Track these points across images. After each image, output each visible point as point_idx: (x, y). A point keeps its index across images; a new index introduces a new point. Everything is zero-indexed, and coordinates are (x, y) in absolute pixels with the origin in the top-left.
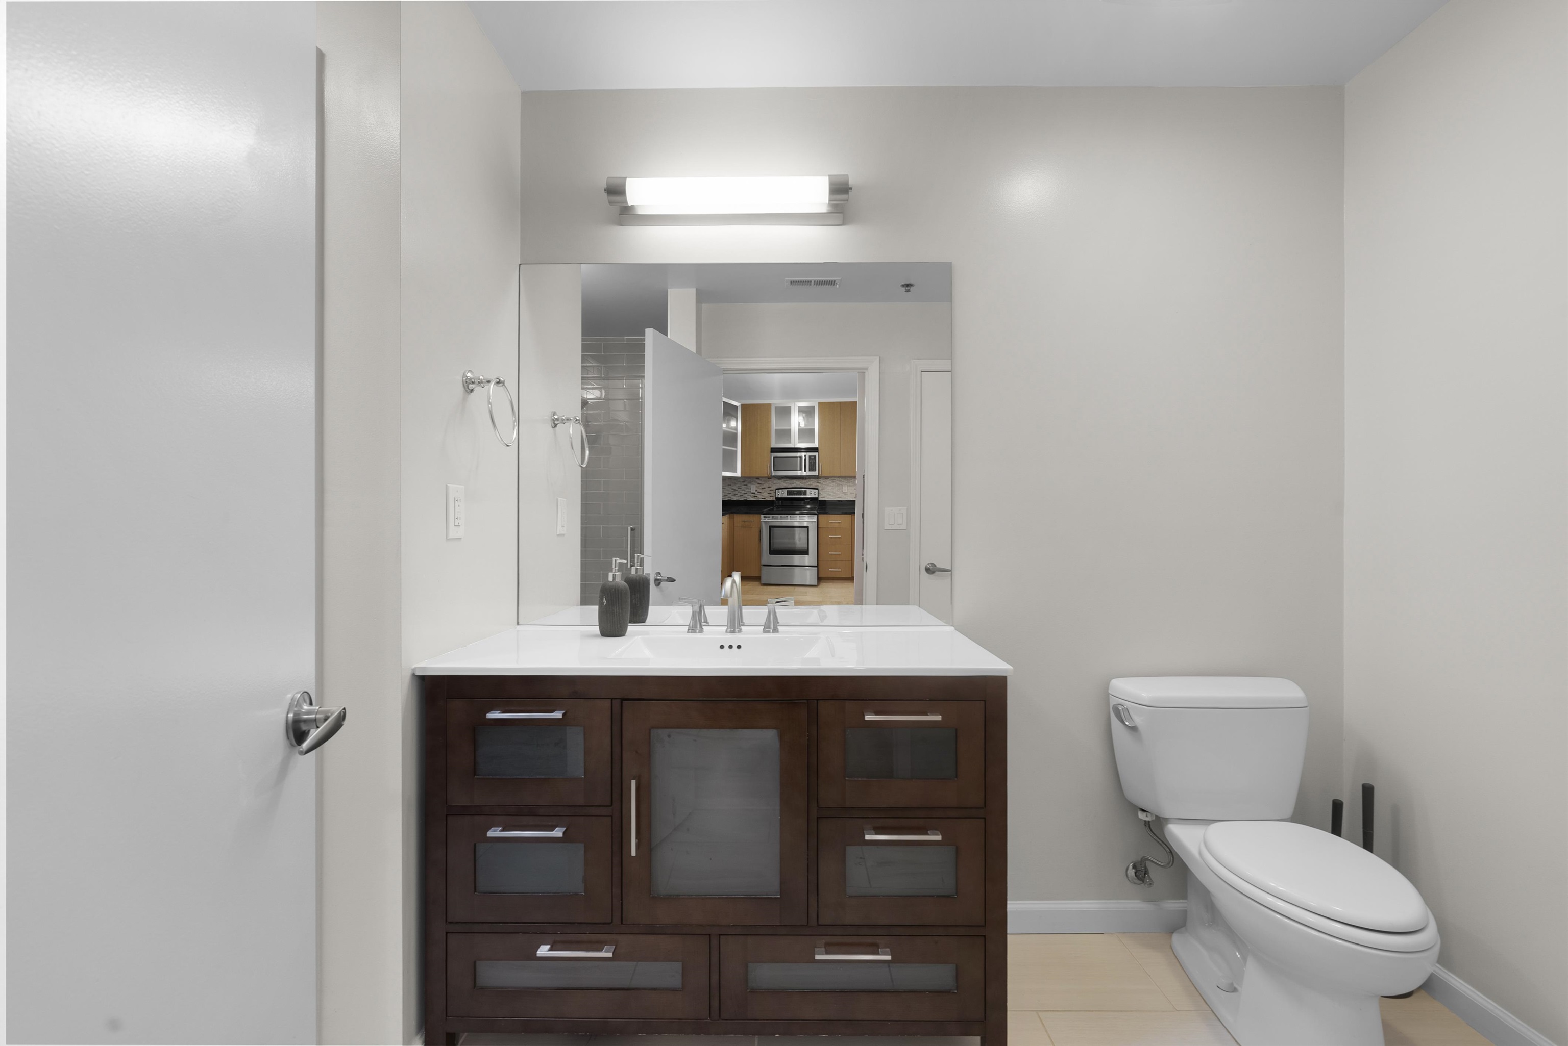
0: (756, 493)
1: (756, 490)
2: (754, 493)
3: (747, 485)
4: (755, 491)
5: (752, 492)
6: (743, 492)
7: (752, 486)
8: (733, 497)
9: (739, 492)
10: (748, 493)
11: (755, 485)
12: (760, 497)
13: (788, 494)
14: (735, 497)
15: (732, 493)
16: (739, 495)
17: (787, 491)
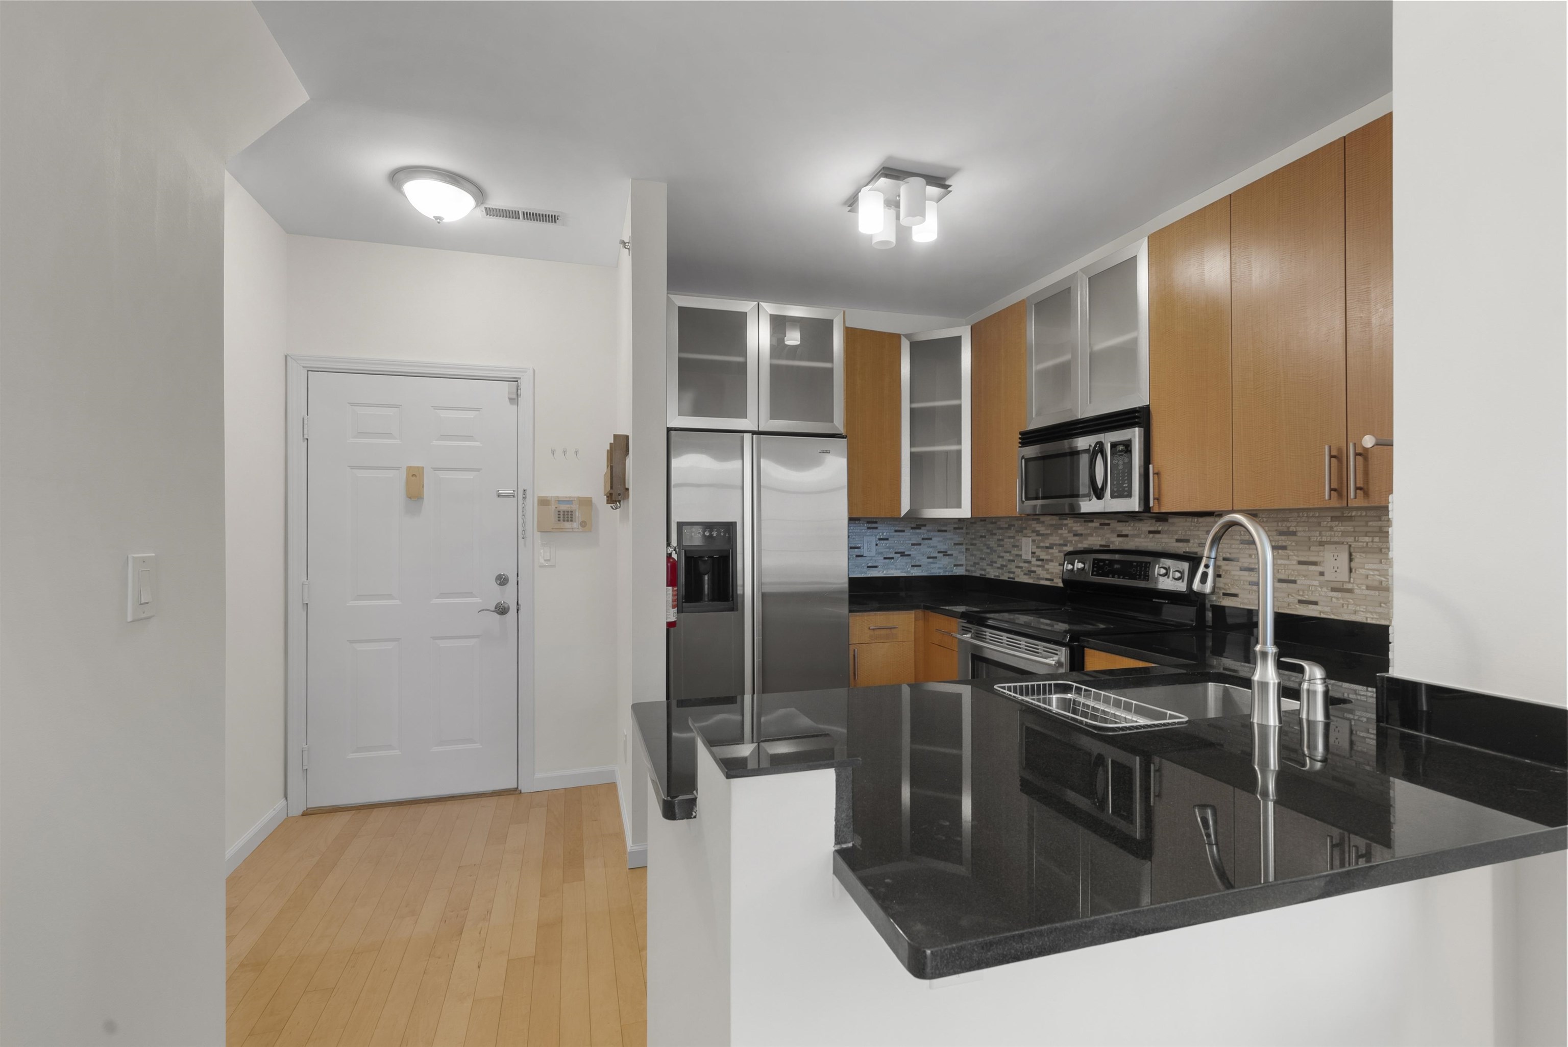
0: (1034, 560)
1: (1033, 553)
2: (1029, 562)
3: (1013, 537)
4: (1028, 556)
5: (1024, 557)
6: (1008, 556)
7: (1024, 540)
8: (989, 569)
9: (999, 557)
10: (1016, 561)
11: (1031, 538)
12: (1041, 576)
13: (1095, 573)
14: (992, 570)
15: (987, 559)
16: (999, 566)
17: (1094, 560)
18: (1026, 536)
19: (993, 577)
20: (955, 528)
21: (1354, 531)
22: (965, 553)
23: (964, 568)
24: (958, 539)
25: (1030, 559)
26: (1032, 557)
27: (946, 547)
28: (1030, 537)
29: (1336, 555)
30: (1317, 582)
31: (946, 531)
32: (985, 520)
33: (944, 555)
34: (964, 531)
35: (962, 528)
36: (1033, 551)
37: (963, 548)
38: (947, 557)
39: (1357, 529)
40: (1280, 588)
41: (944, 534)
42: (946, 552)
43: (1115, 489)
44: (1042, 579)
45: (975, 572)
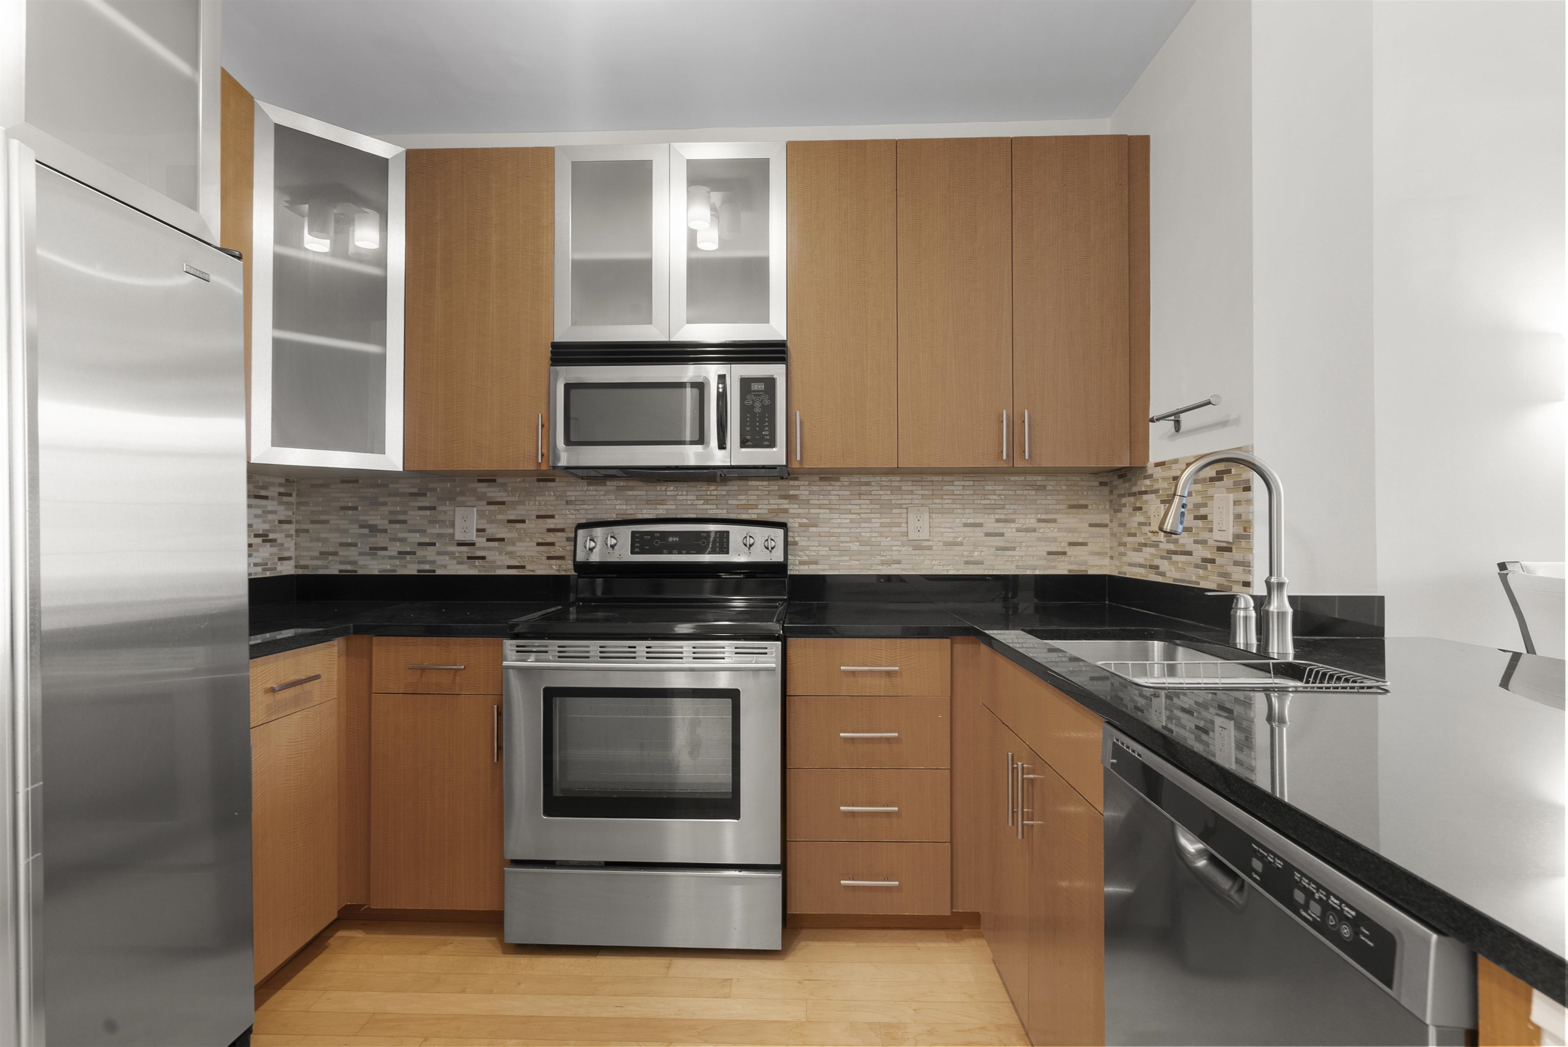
0: (481, 541)
1: (481, 530)
2: (470, 544)
3: (432, 508)
4: (469, 536)
5: (458, 537)
7: (458, 511)
8: (365, 561)
9: (394, 539)
10: (437, 544)
11: (475, 509)
12: (499, 563)
13: (637, 550)
14: (374, 562)
15: (359, 546)
16: (395, 554)
17: (633, 533)
18: (463, 505)
19: (377, 573)
20: (280, 494)
21: (933, 495)
22: (294, 538)
23: (292, 563)
24: (283, 513)
25: (475, 539)
26: (477, 536)
27: (267, 526)
28: (474, 507)
29: (919, 516)
30: (900, 542)
31: (266, 498)
32: (356, 481)
33: (264, 541)
34: (293, 499)
35: (290, 495)
36: (480, 527)
37: (291, 528)
38: (268, 544)
39: (935, 492)
40: (864, 551)
41: (263, 502)
42: (267, 536)
43: (748, 437)
44: (500, 567)
45: (326, 567)
